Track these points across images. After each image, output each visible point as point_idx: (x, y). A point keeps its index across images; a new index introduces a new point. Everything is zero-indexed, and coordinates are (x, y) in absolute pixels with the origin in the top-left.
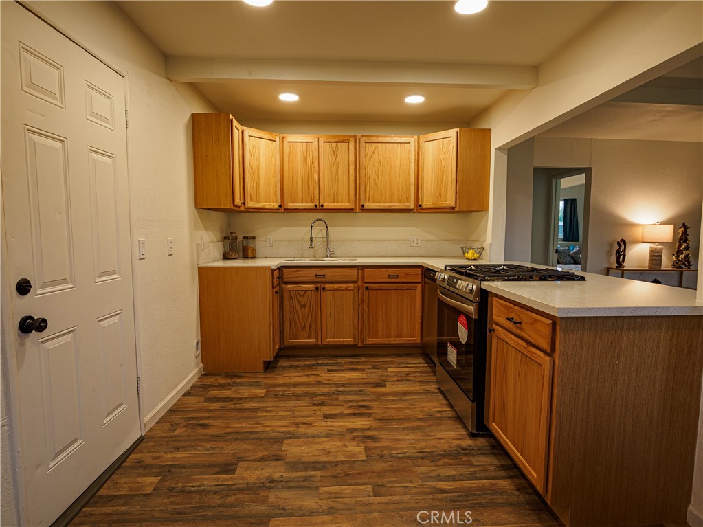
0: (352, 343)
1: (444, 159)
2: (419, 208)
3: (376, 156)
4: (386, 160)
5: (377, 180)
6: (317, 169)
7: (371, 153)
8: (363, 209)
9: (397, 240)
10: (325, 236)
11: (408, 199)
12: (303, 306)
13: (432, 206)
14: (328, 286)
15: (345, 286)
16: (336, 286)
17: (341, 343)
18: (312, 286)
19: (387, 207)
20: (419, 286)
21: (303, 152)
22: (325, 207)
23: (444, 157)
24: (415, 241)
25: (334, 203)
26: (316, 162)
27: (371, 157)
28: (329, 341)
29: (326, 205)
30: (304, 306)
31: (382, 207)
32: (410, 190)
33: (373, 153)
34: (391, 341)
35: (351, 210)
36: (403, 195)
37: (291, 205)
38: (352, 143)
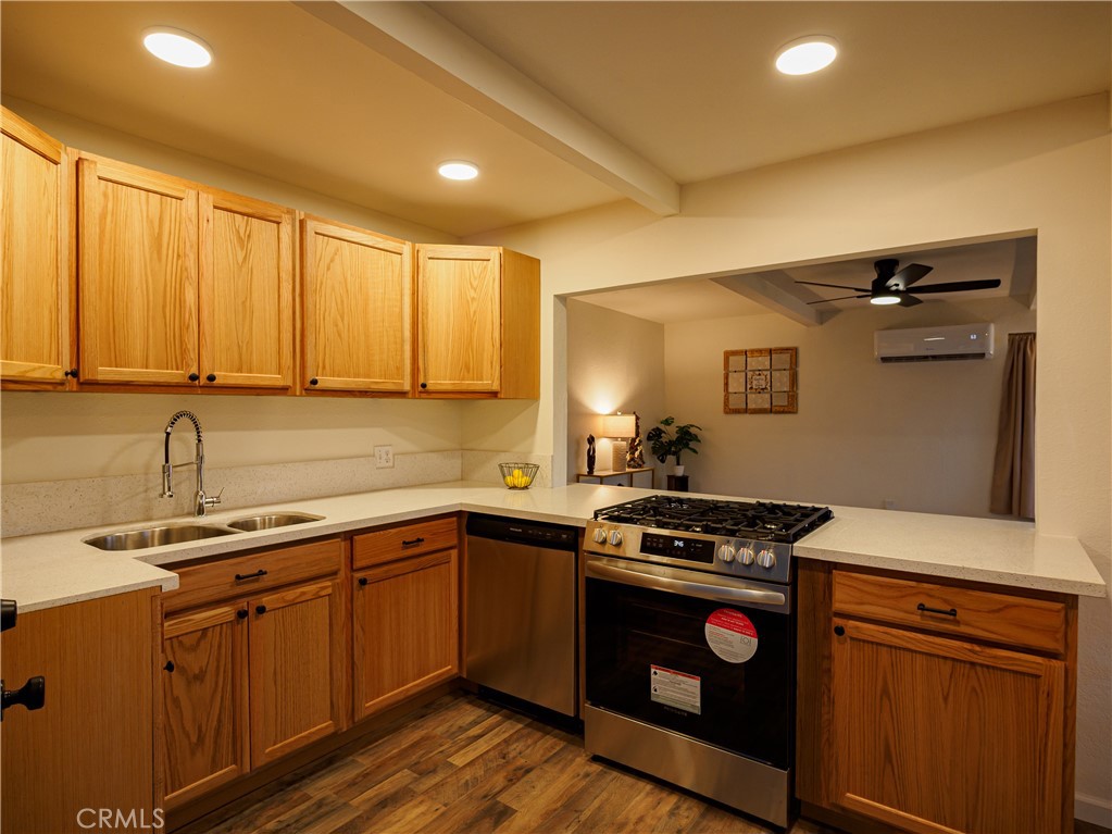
0: (331, 730)
1: (473, 299)
2: (422, 390)
3: (337, 268)
4: (358, 281)
5: (340, 324)
6: (193, 274)
7: (327, 260)
8: (312, 389)
9: (351, 457)
11: (399, 369)
12: (196, 677)
13: (450, 388)
14: (267, 600)
15: (311, 588)
16: (291, 594)
17: (305, 743)
18: (226, 612)
19: (362, 387)
20: (454, 553)
21: (151, 222)
23: (473, 294)
24: (384, 457)
25: (240, 370)
26: (193, 257)
27: (328, 269)
28: (273, 749)
29: (223, 377)
30: (200, 677)
32: (402, 351)
33: (332, 260)
34: (408, 690)
35: (283, 390)
36: (391, 361)
37: (105, 372)
38: (288, 228)
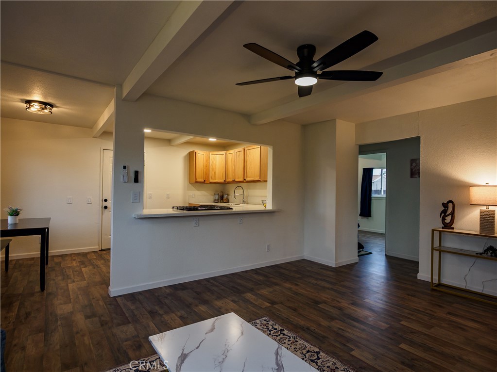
3: (250, 156)
6: (234, 164)
7: (249, 154)
8: (246, 181)
21: (231, 157)
22: (236, 181)
25: (238, 179)
26: (234, 161)
31: (251, 180)
38: (243, 151)
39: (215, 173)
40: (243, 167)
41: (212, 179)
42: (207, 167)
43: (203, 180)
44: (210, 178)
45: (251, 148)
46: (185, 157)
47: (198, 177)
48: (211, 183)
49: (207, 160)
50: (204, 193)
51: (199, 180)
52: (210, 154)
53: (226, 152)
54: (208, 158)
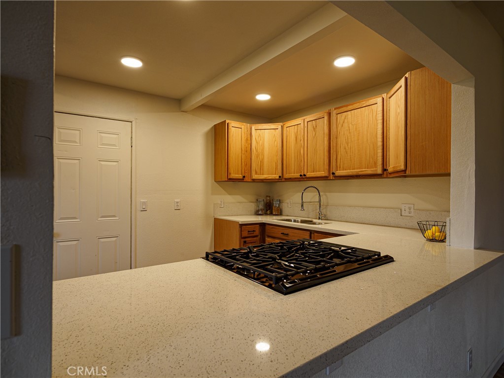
1: (399, 114)
2: (385, 173)
3: (346, 125)
4: (355, 126)
5: (347, 148)
6: (303, 145)
7: (342, 122)
9: (385, 208)
10: (318, 200)
11: (375, 163)
13: (393, 170)
21: (295, 133)
22: (307, 176)
23: (399, 111)
24: (407, 210)
25: (314, 172)
26: (302, 140)
27: (342, 126)
29: (309, 175)
31: (350, 174)
32: (377, 153)
35: (325, 178)
36: (371, 160)
37: (287, 176)
38: (326, 118)
39: (262, 162)
40: (326, 148)
41: (256, 173)
42: (248, 150)
43: (240, 176)
44: (253, 173)
45: (350, 108)
46: (207, 134)
47: (231, 170)
48: (254, 181)
49: (247, 139)
50: (239, 198)
51: (234, 175)
52: (253, 128)
53: (281, 124)
54: (249, 136)
